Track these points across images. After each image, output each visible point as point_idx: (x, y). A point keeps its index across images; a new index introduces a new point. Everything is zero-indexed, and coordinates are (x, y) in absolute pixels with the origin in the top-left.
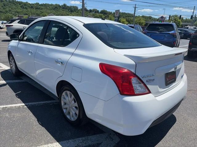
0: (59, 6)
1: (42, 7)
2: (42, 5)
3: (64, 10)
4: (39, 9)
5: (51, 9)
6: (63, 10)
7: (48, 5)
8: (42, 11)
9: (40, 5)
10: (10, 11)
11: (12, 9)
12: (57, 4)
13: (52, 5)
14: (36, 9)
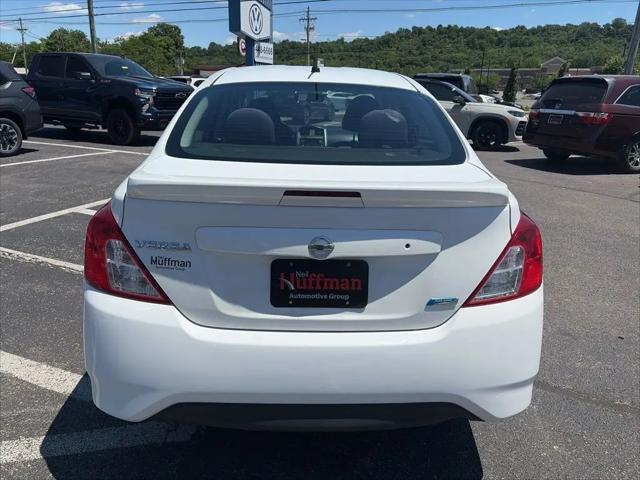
0: (595, 28)
1: (533, 38)
2: (534, 31)
3: (610, 42)
4: (522, 44)
5: (562, 42)
6: (605, 43)
7: (557, 28)
8: (528, 50)
9: (528, 33)
10: (435, 58)
11: (441, 52)
12: (588, 24)
13: (569, 27)
14: (512, 46)
